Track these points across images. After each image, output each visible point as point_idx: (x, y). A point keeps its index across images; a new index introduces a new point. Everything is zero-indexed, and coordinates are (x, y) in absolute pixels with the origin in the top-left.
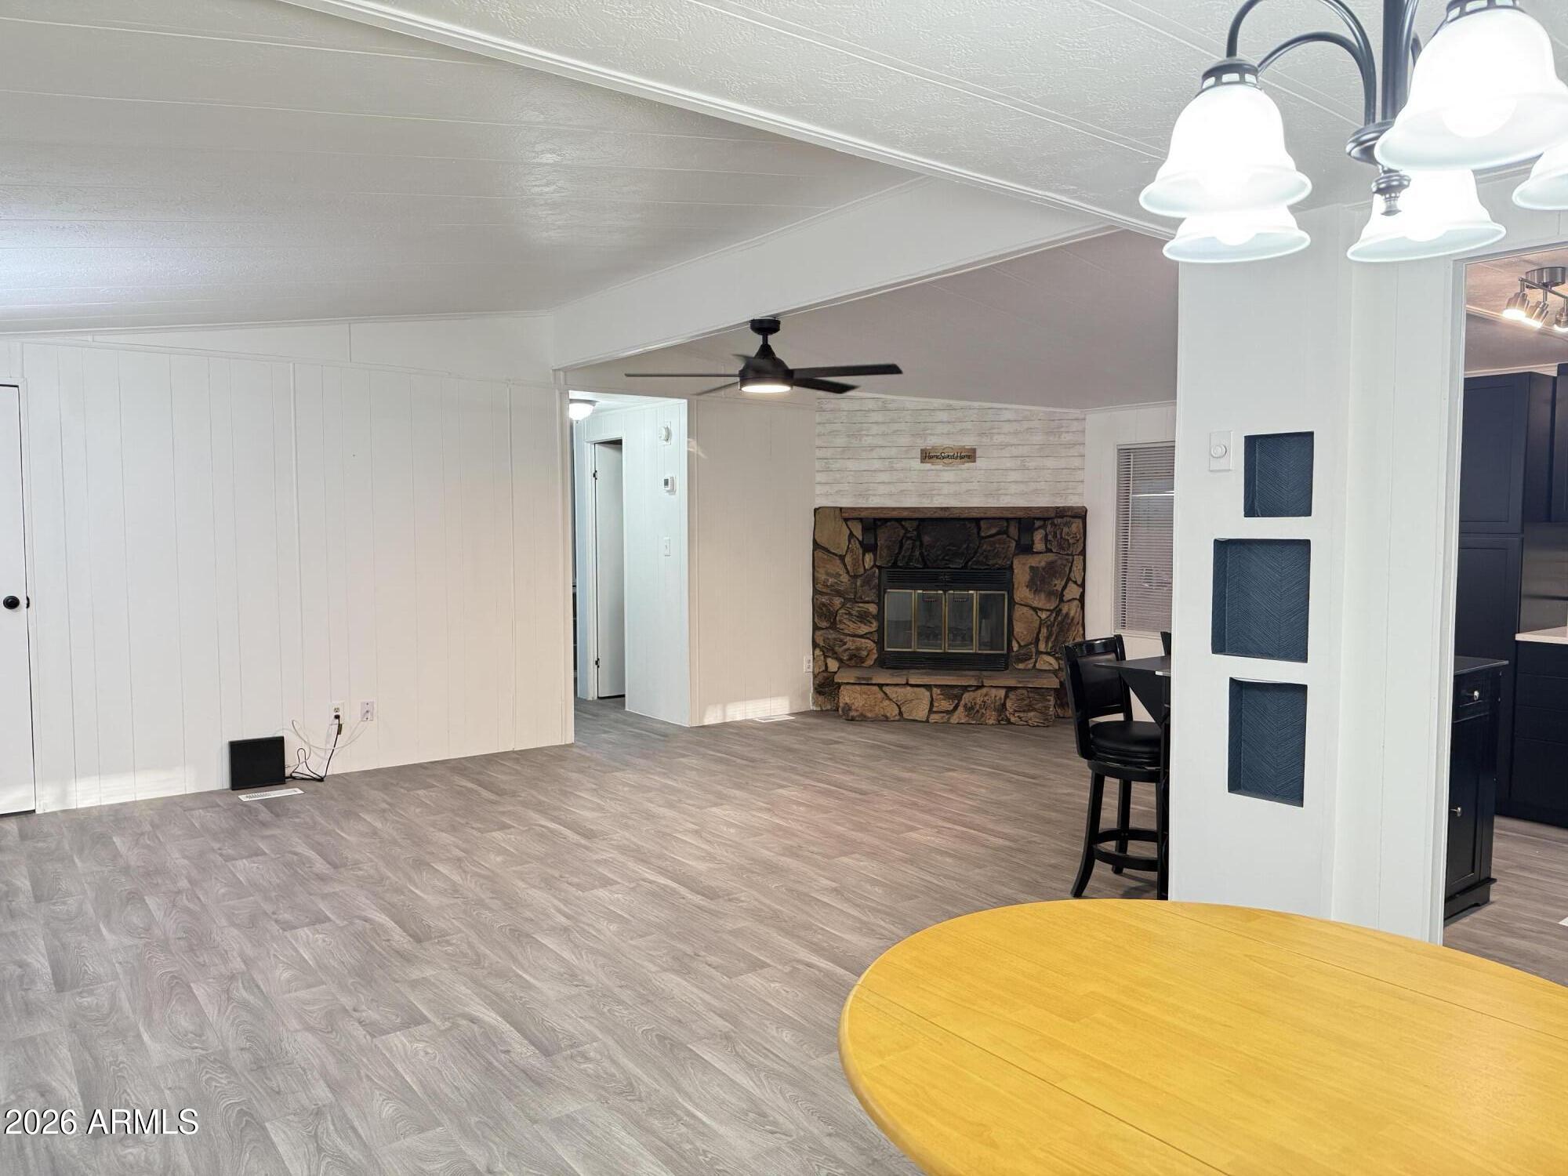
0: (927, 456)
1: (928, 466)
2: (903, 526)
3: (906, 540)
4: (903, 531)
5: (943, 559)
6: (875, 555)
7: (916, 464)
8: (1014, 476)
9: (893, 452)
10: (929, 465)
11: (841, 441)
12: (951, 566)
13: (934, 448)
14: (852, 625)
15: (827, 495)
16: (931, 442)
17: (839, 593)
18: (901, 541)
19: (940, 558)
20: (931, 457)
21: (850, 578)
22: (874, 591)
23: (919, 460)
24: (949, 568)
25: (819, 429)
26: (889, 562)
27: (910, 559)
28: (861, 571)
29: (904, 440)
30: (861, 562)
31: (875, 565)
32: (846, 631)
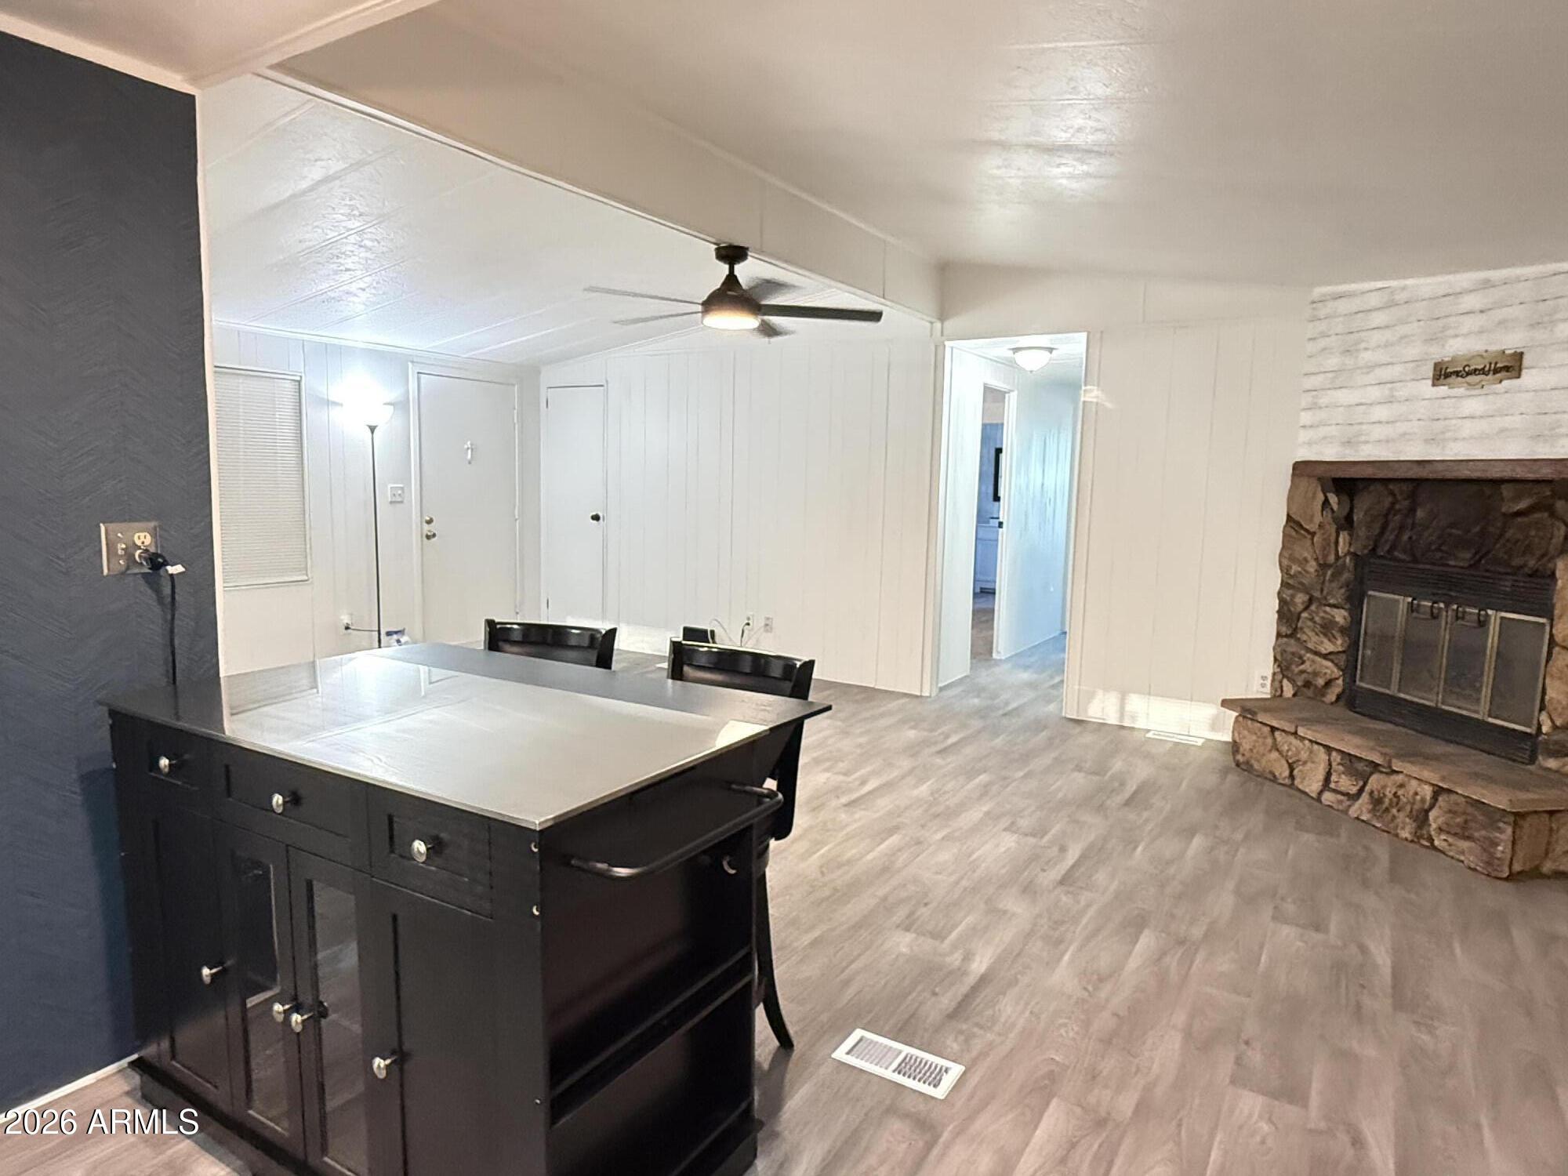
1: (1443, 390)
2: (1392, 494)
3: (1395, 515)
4: (1390, 499)
5: (1439, 549)
6: (1351, 535)
7: (1426, 388)
10: (1446, 388)
12: (1452, 563)
14: (1315, 638)
16: (1451, 350)
18: (1386, 515)
21: (1318, 569)
23: (1430, 382)
25: (1311, 348)
27: (1393, 548)
30: (1333, 545)
31: (1349, 553)
32: (1310, 645)
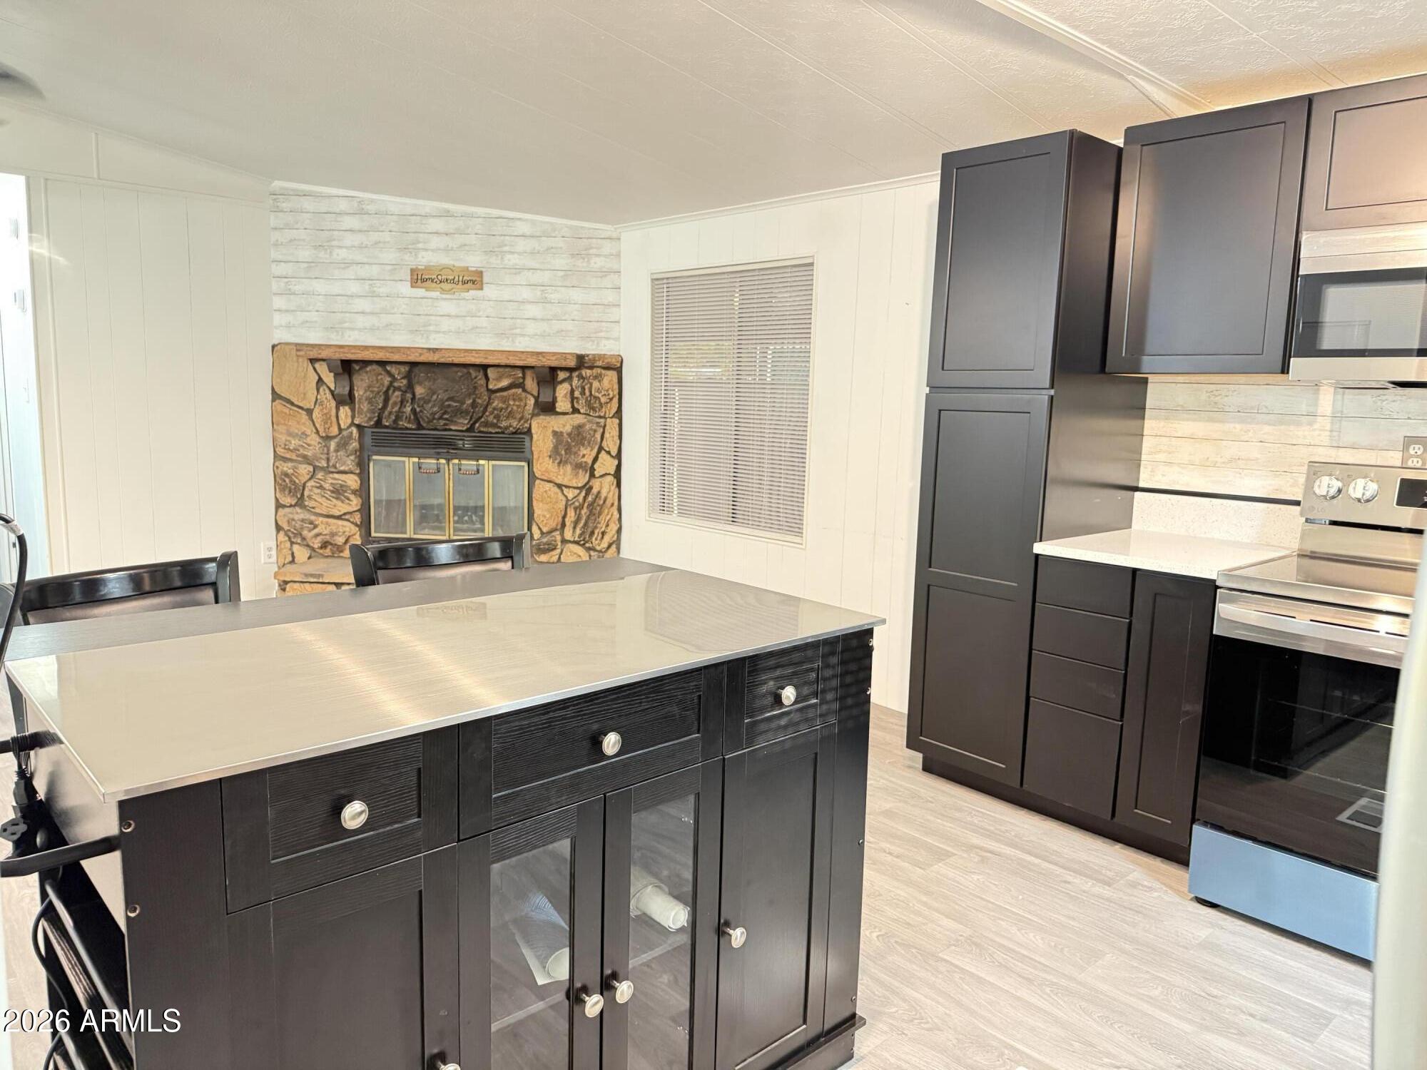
0: (419, 278)
1: (420, 292)
2: (389, 373)
3: (394, 391)
4: (389, 379)
5: (441, 418)
6: (353, 410)
7: (405, 289)
8: (533, 311)
9: (375, 270)
10: (424, 290)
11: (305, 254)
12: (453, 428)
13: (428, 268)
14: (325, 503)
15: (288, 326)
16: (424, 260)
17: (306, 460)
18: (386, 393)
19: (436, 416)
20: (424, 281)
21: (321, 441)
22: (352, 457)
23: (409, 284)
24: (451, 430)
25: (276, 236)
26: (370, 419)
27: (398, 418)
28: (335, 431)
29: (390, 256)
30: (334, 419)
31: (352, 424)
32: (317, 510)
